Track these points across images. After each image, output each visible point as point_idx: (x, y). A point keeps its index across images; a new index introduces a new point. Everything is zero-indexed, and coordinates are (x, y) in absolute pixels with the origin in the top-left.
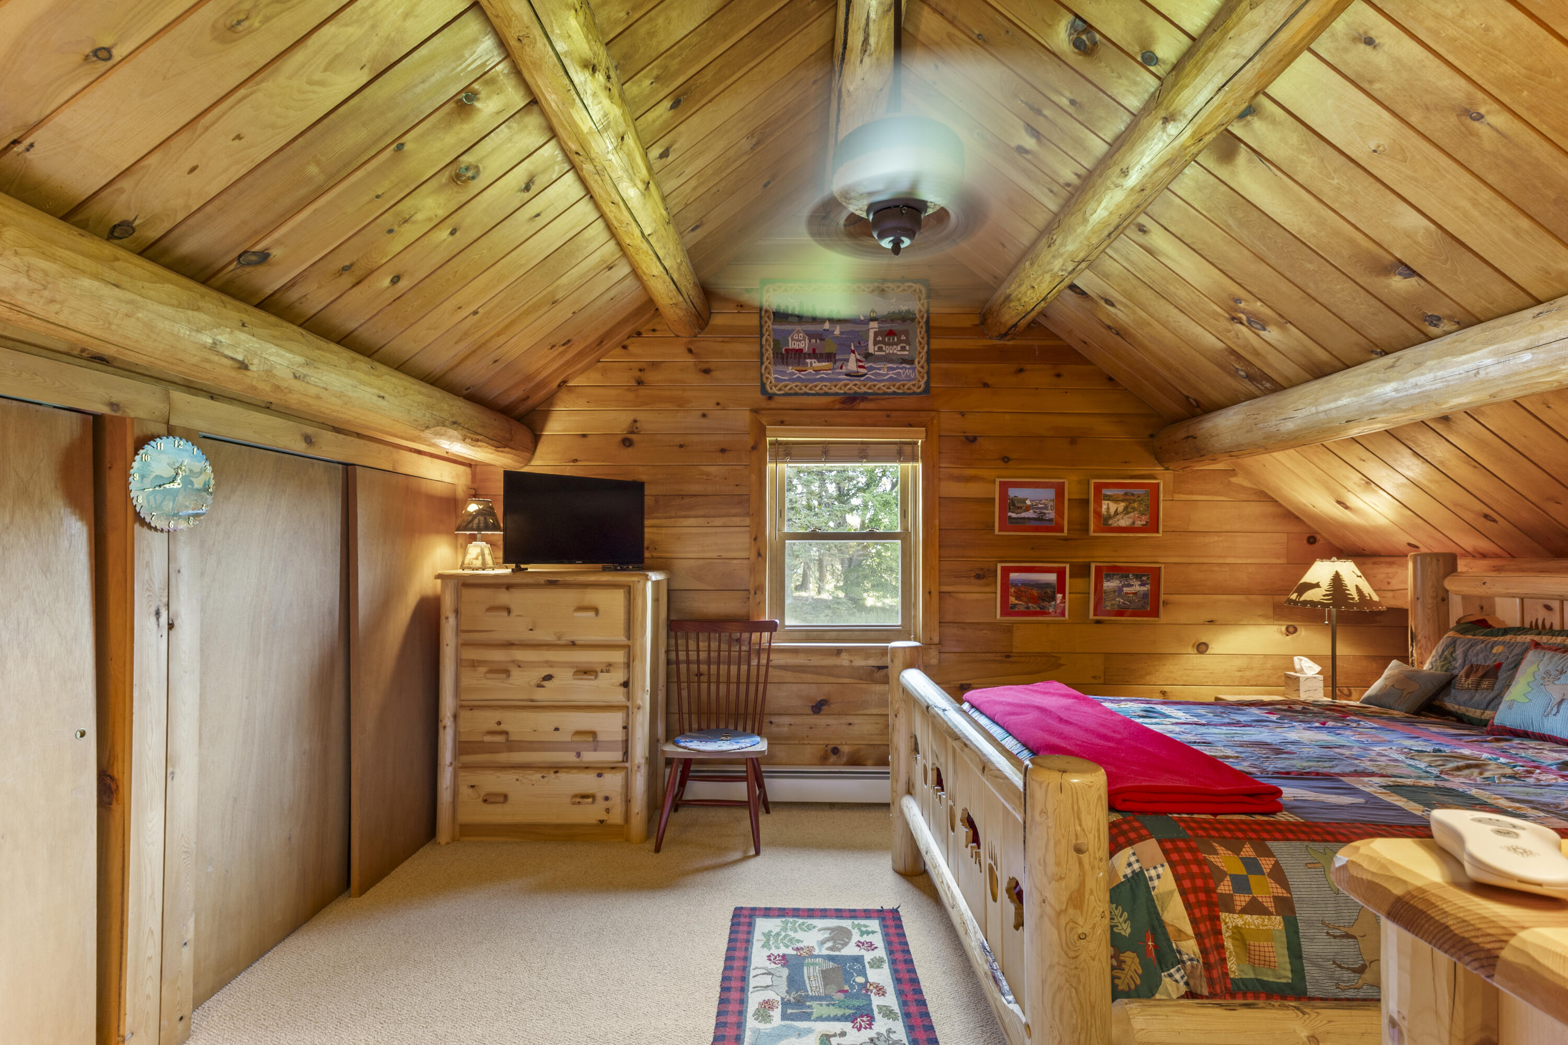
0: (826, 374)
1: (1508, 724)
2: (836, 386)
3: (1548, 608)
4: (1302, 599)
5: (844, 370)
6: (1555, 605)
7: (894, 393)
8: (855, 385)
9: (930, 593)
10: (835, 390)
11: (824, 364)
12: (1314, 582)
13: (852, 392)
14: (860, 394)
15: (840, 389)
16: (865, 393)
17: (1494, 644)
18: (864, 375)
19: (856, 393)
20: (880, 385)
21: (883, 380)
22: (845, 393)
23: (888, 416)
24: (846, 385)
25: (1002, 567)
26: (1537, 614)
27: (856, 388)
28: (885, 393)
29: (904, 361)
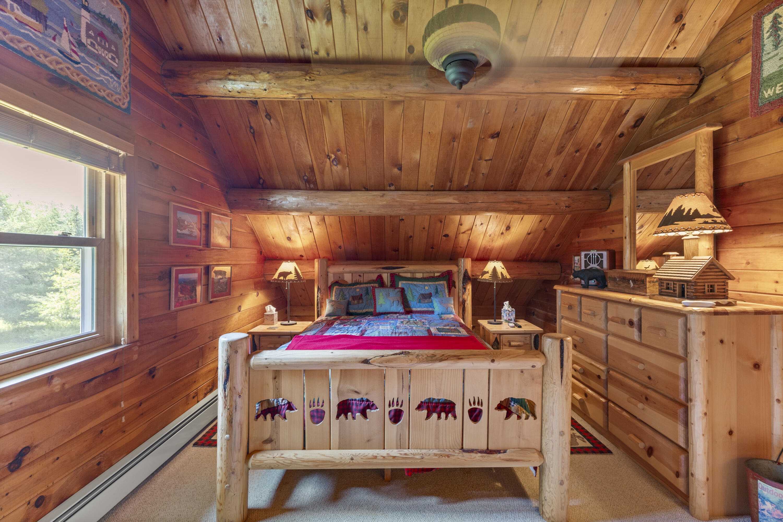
0: (35, 35)
1: (381, 311)
2: (46, 57)
3: (360, 276)
4: (287, 279)
5: (56, 43)
6: (362, 275)
7: (104, 98)
8: (68, 68)
9: (133, 295)
10: (42, 59)
11: (32, 20)
12: (289, 271)
13: (63, 73)
14: (72, 81)
15: (51, 63)
16: (77, 83)
17: (356, 288)
18: (77, 63)
19: (67, 77)
20: (91, 82)
21: (96, 80)
22: (55, 71)
23: (100, 119)
24: (58, 63)
25: (176, 270)
26: (357, 278)
27: (68, 72)
28: (95, 94)
29: (113, 72)
